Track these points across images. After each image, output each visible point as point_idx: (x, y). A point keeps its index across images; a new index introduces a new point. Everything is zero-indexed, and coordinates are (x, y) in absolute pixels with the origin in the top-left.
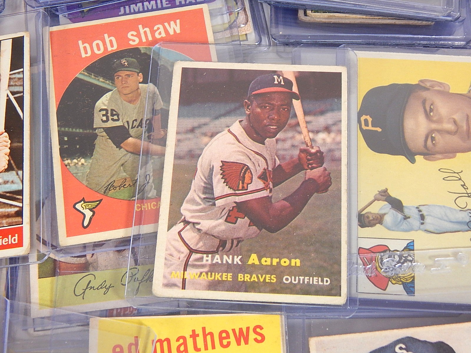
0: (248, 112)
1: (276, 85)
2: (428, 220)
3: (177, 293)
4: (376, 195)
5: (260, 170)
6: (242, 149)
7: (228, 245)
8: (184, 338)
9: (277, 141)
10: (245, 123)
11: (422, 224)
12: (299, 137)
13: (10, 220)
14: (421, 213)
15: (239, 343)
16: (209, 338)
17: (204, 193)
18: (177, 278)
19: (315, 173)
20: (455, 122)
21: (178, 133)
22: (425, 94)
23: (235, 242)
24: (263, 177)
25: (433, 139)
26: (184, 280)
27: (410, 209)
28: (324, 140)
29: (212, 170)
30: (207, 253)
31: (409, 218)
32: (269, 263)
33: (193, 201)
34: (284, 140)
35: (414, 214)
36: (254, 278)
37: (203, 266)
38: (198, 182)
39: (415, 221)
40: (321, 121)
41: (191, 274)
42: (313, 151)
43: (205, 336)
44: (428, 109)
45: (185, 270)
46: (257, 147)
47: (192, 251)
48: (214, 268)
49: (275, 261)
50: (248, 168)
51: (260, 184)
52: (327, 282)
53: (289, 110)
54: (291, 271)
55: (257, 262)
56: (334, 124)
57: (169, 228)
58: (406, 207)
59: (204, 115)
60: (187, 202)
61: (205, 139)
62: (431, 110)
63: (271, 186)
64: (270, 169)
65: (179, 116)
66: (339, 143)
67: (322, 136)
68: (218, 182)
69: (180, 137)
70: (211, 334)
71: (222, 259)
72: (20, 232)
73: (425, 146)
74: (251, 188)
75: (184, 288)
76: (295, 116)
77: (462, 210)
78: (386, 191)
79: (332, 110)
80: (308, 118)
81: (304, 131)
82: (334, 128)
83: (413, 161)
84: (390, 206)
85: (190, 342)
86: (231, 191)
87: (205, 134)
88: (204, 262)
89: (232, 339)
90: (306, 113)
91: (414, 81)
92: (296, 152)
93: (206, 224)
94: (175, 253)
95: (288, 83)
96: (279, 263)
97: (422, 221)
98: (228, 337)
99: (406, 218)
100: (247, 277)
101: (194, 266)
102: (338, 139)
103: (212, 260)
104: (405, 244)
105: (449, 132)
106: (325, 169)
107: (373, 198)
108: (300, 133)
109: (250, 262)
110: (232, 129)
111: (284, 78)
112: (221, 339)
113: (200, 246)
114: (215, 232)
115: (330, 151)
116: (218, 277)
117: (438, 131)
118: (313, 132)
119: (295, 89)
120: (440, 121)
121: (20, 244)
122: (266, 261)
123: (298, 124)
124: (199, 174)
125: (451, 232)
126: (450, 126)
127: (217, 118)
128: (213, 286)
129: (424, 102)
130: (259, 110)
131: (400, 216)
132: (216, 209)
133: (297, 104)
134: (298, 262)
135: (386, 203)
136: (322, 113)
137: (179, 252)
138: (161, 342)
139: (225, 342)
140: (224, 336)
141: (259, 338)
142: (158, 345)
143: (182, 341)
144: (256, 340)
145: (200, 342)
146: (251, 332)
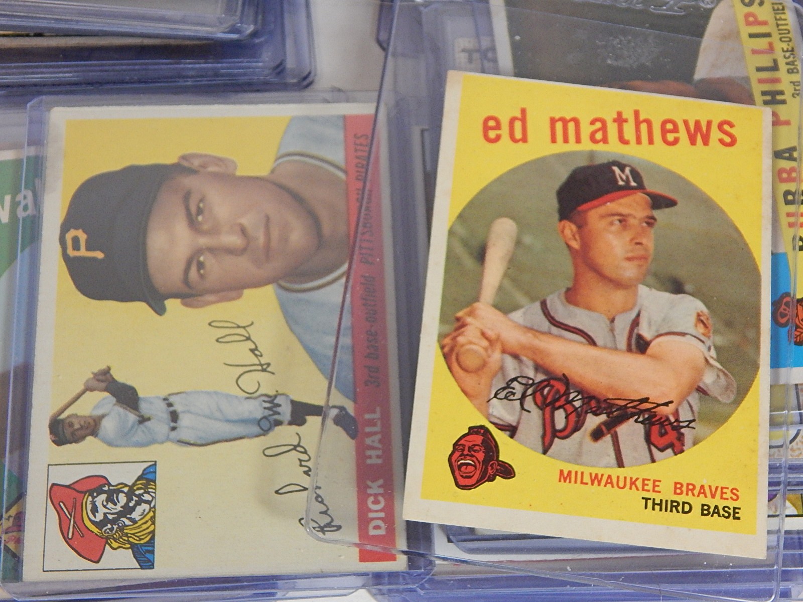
2: (185, 421)
4: (87, 381)
8: (603, 121)
11: (174, 429)
14: (171, 409)
15: (693, 142)
16: (644, 127)
20: (243, 231)
22: (189, 182)
27: (151, 403)
31: (149, 419)
35: (158, 411)
39: (159, 423)
43: (638, 123)
44: (194, 211)
58: (145, 400)
62: (199, 212)
70: (648, 122)
73: (186, 278)
78: (106, 372)
83: (161, 311)
84: (114, 400)
85: (612, 129)
89: (683, 134)
97: (173, 424)
98: (676, 130)
105: (231, 252)
107: (82, 388)
112: (664, 132)
117: (212, 249)
120: (214, 231)
125: (227, 441)
126: (234, 239)
129: (188, 196)
131: (132, 417)
135: (107, 394)
138: (565, 122)
139: (670, 137)
140: (668, 127)
141: (727, 139)
142: (559, 126)
143: (598, 125)
144: (721, 141)
145: (629, 130)
146: (714, 127)
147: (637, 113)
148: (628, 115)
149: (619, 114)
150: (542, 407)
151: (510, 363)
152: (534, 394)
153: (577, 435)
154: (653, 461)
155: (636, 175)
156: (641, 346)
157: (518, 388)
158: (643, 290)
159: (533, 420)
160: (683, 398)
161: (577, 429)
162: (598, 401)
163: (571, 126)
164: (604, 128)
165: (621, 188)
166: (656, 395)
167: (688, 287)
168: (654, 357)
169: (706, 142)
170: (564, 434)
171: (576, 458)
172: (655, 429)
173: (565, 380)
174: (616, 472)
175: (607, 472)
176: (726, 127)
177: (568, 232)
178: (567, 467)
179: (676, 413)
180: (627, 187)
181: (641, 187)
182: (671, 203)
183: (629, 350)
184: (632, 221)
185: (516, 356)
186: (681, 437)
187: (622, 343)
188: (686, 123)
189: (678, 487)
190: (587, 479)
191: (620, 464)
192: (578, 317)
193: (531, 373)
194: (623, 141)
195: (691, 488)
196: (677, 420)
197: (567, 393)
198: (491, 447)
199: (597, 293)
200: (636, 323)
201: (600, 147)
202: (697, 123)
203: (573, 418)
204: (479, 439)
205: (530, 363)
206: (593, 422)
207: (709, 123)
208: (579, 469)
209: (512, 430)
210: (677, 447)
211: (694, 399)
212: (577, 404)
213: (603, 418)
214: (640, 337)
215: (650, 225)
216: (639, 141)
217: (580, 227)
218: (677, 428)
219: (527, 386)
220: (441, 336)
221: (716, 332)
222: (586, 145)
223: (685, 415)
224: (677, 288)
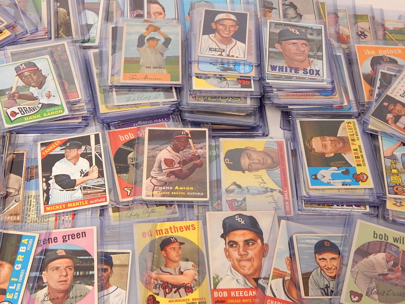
0: (173, 143)
1: (183, 135)
3: (151, 198)
5: (178, 161)
6: (171, 155)
7: (168, 184)
8: (167, 229)
9: (184, 152)
10: (172, 146)
12: (191, 151)
13: (101, 194)
14: (248, 189)
15: (186, 230)
16: (176, 229)
17: (158, 168)
18: (150, 193)
19: (198, 161)
20: (259, 160)
21: (148, 150)
22: (248, 151)
23: (170, 183)
24: (179, 163)
25: (251, 166)
26: (153, 194)
27: (244, 188)
28: (200, 151)
29: (161, 161)
30: (161, 186)
32: (182, 189)
33: (155, 171)
34: (186, 152)
36: (177, 193)
37: (159, 190)
38: (156, 165)
39: (246, 191)
40: (199, 146)
41: (155, 192)
42: (196, 155)
43: (174, 228)
44: (249, 156)
45: (153, 191)
46: (177, 154)
47: (155, 186)
48: (163, 191)
49: (184, 188)
50: (174, 160)
51: (178, 165)
52: (202, 194)
53: (188, 143)
54: (190, 191)
55: (178, 189)
56: (204, 146)
57: (147, 179)
59: (157, 144)
60: (153, 171)
61: (158, 152)
62: (250, 157)
63: (182, 166)
64: (182, 160)
65: (148, 145)
66: (206, 152)
67: (199, 150)
68: (163, 165)
69: (149, 151)
70: (177, 228)
71: (166, 188)
72: (106, 197)
73: (248, 167)
74: (175, 166)
75: (153, 196)
76: (190, 144)
77: (262, 187)
78: (235, 182)
79: (203, 142)
80: (195, 145)
81: (193, 149)
82: (204, 148)
83: (244, 173)
84: (237, 187)
85: (169, 230)
86: (168, 168)
87: (158, 150)
88: (160, 189)
89: (184, 229)
90: (194, 143)
91: (243, 147)
92: (191, 155)
93: (160, 178)
94: (149, 186)
95: (187, 134)
96: (186, 189)
98: (183, 228)
99: (243, 190)
100: (175, 193)
101: (156, 190)
102: (205, 151)
103: (162, 188)
104: (243, 198)
105: (257, 163)
106: (201, 160)
108: (192, 149)
109: (176, 189)
110: (167, 148)
111: (186, 133)
112: (180, 229)
113: (158, 184)
114: (163, 180)
115: (203, 155)
116: (165, 193)
117: (253, 163)
118: (196, 149)
119: (189, 136)
120: (253, 160)
121: (106, 201)
122: (181, 188)
123: (191, 147)
124: (156, 162)
126: (257, 161)
127: (162, 145)
128: (163, 196)
129: (247, 154)
130: (177, 142)
132: (163, 173)
133: (190, 141)
134: (192, 188)
135: (235, 186)
136: (199, 143)
137: (151, 186)
138: (159, 231)
139: (182, 230)
140: (181, 228)
141: (193, 228)
142: (158, 232)
143: (166, 230)
144: (192, 229)
145: (173, 230)
146: (191, 226)
147: (174, 226)
148: (172, 227)
149: (170, 227)
150: (163, 289)
151: (155, 281)
152: (161, 287)
153: (171, 293)
154: (187, 295)
155: (175, 239)
156: (181, 273)
157: (158, 286)
158: (180, 262)
159: (162, 292)
160: (192, 282)
161: (171, 291)
162: (174, 285)
163: (161, 231)
164: (168, 231)
165: (173, 242)
166: (186, 282)
167: (190, 260)
168: (185, 275)
169: (189, 230)
170: (169, 293)
171: (172, 297)
172: (187, 289)
173: (167, 283)
174: (180, 299)
175: (178, 299)
176: (193, 226)
177: (163, 253)
178: (170, 299)
179: (191, 285)
180: (174, 242)
181: (177, 241)
182: (184, 243)
183: (179, 274)
184: (176, 248)
185: (156, 280)
186: (192, 290)
187: (178, 273)
188: (184, 226)
189: (193, 299)
190: (174, 301)
191: (181, 297)
192: (168, 270)
193: (160, 283)
194: (172, 232)
195: (196, 299)
196: (191, 286)
197: (168, 285)
198: (154, 298)
199: (171, 264)
200: (180, 269)
201: (167, 235)
202: (187, 226)
203: (170, 290)
204: (152, 297)
205: (160, 281)
206: (174, 290)
207: (189, 226)
208: (173, 299)
209: (158, 294)
210: (192, 292)
211: (194, 282)
212: (170, 287)
213: (176, 289)
214: (181, 271)
215: (180, 249)
216: (175, 232)
217: (165, 252)
218: (191, 288)
219: (160, 285)
220: (140, 279)
221: (196, 268)
222: (164, 235)
223: (193, 285)
224: (187, 260)
